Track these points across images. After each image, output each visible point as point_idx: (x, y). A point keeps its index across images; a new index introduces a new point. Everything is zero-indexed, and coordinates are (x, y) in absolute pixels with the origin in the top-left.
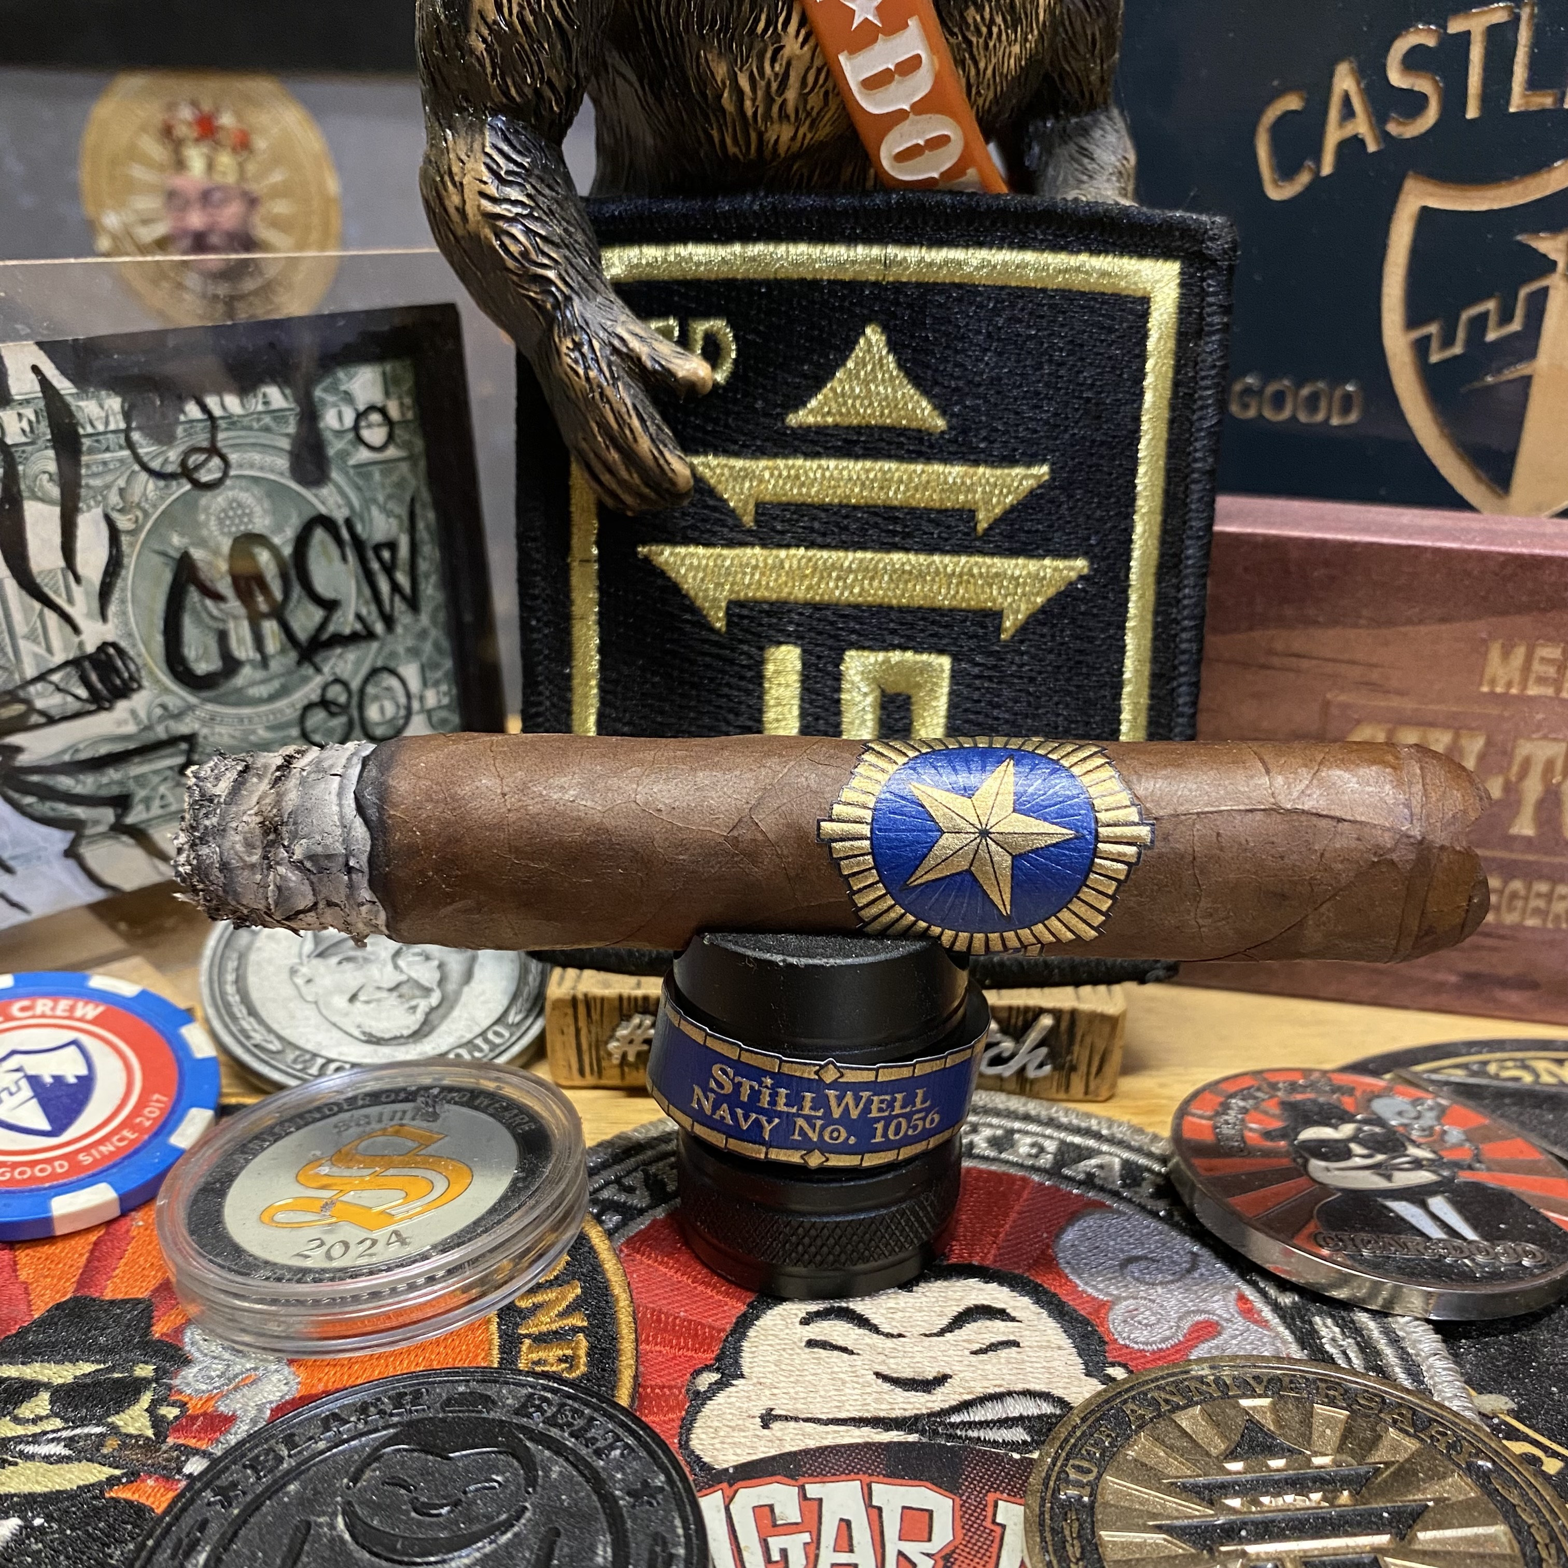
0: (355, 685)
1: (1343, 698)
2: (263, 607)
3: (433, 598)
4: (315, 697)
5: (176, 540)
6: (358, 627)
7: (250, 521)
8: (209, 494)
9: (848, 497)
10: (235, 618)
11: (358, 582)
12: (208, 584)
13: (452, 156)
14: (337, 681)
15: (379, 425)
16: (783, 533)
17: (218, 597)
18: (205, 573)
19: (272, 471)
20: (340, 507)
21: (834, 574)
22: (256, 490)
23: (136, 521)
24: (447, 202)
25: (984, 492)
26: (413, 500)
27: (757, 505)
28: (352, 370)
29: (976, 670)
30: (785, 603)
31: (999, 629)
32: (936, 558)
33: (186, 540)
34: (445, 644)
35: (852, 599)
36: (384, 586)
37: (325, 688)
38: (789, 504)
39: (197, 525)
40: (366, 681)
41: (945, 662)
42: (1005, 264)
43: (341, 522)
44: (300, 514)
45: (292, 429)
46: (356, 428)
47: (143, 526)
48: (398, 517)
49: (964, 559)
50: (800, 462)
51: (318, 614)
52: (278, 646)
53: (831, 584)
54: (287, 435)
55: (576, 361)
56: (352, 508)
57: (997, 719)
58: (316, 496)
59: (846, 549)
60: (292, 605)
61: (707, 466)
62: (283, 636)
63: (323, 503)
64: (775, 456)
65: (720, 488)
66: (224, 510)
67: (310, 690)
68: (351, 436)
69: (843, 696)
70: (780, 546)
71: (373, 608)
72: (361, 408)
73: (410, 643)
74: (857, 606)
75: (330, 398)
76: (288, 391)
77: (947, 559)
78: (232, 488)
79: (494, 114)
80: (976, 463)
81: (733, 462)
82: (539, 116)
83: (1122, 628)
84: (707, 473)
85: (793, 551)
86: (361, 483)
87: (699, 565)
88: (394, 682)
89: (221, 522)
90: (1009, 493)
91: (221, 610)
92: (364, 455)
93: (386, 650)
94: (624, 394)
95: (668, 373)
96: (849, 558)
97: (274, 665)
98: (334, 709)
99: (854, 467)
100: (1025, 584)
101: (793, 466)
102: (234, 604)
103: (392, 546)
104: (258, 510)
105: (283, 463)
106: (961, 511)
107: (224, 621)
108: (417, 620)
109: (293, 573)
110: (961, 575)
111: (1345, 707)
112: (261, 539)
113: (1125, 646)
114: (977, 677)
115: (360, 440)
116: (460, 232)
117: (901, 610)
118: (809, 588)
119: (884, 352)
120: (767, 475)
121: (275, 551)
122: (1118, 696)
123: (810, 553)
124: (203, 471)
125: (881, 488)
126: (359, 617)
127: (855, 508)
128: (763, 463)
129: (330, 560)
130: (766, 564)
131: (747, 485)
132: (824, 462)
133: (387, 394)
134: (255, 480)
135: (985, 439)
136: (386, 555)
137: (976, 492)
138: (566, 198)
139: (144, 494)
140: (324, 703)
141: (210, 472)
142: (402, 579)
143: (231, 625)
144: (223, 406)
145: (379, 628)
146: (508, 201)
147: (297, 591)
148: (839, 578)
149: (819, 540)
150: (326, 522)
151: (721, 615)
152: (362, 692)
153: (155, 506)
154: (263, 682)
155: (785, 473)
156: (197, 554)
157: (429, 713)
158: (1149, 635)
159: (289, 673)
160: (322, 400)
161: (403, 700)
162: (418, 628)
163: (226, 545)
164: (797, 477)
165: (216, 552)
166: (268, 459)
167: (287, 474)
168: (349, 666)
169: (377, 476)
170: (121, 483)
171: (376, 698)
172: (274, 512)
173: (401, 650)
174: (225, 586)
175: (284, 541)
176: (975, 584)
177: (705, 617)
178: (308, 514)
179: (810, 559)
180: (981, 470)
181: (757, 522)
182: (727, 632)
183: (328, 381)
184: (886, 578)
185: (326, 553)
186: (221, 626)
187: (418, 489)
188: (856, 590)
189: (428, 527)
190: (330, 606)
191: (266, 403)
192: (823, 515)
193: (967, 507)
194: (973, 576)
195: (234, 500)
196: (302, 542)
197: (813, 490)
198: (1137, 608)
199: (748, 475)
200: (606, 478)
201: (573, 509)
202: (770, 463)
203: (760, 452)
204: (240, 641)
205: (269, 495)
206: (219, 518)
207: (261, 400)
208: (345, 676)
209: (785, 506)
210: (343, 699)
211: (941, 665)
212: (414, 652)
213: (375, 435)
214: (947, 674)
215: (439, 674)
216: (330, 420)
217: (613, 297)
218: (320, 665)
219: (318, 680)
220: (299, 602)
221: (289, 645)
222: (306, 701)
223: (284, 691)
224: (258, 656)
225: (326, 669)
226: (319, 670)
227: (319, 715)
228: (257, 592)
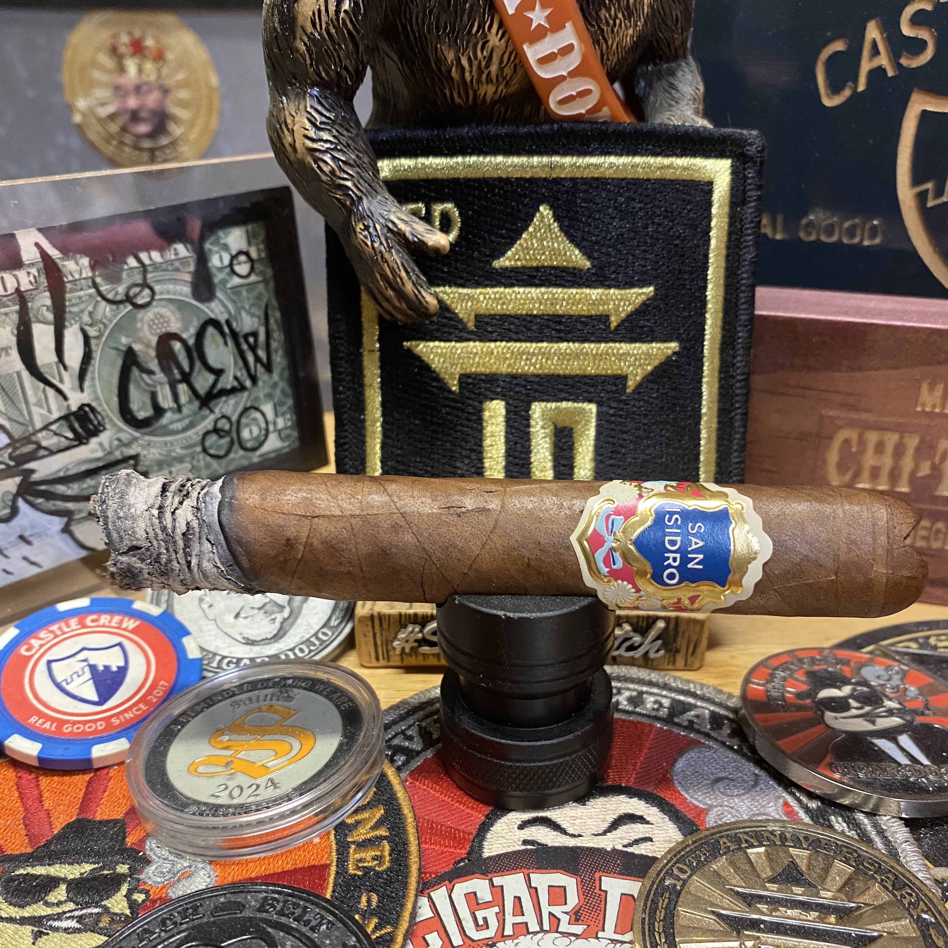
0: (234, 419)
1: (832, 413)
2: (178, 376)
3: (280, 363)
4: (210, 427)
5: (124, 340)
6: (236, 384)
7: (169, 326)
8: (143, 311)
9: (532, 310)
10: (161, 384)
11: (234, 357)
12: (144, 364)
13: (287, 113)
14: (224, 417)
15: (245, 263)
16: (492, 332)
17: (150, 372)
18: (142, 358)
19: (181, 295)
20: (222, 314)
21: (524, 357)
22: (172, 307)
23: (100, 331)
24: (284, 141)
25: (614, 304)
26: (267, 306)
27: (476, 316)
28: (228, 230)
29: (612, 412)
30: (495, 374)
31: (625, 386)
32: (586, 345)
33: (130, 339)
34: (288, 391)
35: (535, 371)
36: (251, 359)
37: (216, 422)
38: (495, 315)
39: (136, 330)
40: (241, 415)
41: (593, 408)
42: (624, 165)
43: (223, 322)
44: (198, 320)
45: (192, 268)
46: (231, 265)
47: (103, 333)
48: (258, 317)
49: (603, 345)
50: (502, 290)
51: (211, 378)
52: (187, 398)
53: (523, 363)
54: (190, 272)
55: (366, 237)
56: (230, 313)
57: (625, 440)
58: (208, 308)
59: (531, 341)
60: (195, 374)
61: (445, 293)
62: (190, 393)
63: (212, 311)
64: (486, 286)
65: (453, 306)
66: (152, 320)
67: (207, 424)
68: (228, 270)
69: (531, 430)
70: (490, 341)
71: (245, 372)
72: (234, 253)
73: (267, 391)
74: (538, 376)
75: (215, 248)
76: (189, 246)
77: (592, 345)
78: (157, 307)
79: (312, 87)
80: (609, 287)
81: (461, 290)
82: (339, 87)
83: (700, 382)
84: (446, 297)
85: (498, 343)
86: (234, 298)
87: (442, 353)
88: (258, 415)
89: (150, 327)
90: (630, 304)
91: (151, 380)
92: (237, 281)
93: (253, 397)
94: (395, 256)
95: (422, 243)
96: (532, 347)
97: (185, 410)
98: (222, 433)
99: (534, 292)
100: (640, 359)
101: (498, 292)
102: (160, 376)
103: (255, 334)
104: (173, 319)
105: (187, 289)
106: (601, 316)
107: (154, 386)
108: (271, 378)
109: (195, 354)
110: (601, 355)
111: (832, 418)
112: (176, 336)
113: (702, 393)
114: (613, 415)
115: (234, 272)
116: (292, 158)
117: (565, 377)
118: (509, 366)
119: (552, 222)
120: (482, 298)
121: (183, 342)
122: (698, 423)
123: (509, 344)
124: (139, 298)
125: (552, 304)
126: (236, 378)
127: (536, 316)
128: (479, 291)
129: (218, 346)
130: (482, 352)
131: (470, 304)
132: (516, 289)
133: (249, 244)
134: (171, 301)
135: (614, 272)
136: (251, 340)
137: (609, 304)
138: (357, 135)
139: (104, 314)
140: (216, 431)
141: (143, 298)
142: (262, 354)
143: (158, 388)
144: (150, 258)
145: (248, 383)
146: (321, 140)
147: (198, 365)
148: (527, 359)
149: (514, 336)
150: (215, 323)
151: (456, 382)
152: (238, 422)
153: (111, 321)
154: (179, 420)
155: (493, 296)
156: (137, 347)
157: (279, 432)
158: (716, 385)
159: (195, 414)
160: (210, 250)
161: (263, 425)
162: (272, 382)
163: (154, 341)
164: (500, 298)
165: (148, 345)
166: (178, 288)
167: (190, 296)
168: (231, 408)
169: (244, 293)
170: (90, 308)
171: (247, 425)
172: (183, 320)
173: (262, 396)
174: (154, 365)
175: (189, 335)
176: (610, 360)
177: (446, 384)
178: (203, 319)
179: (509, 348)
180: (612, 291)
181: (476, 326)
182: (460, 392)
183: (213, 238)
184: (556, 358)
185: (214, 341)
186: (152, 389)
187: (269, 300)
188: (538, 366)
189: (276, 321)
190: (218, 373)
191: (176, 254)
192: (516, 321)
193: (605, 313)
194: (609, 355)
195: (158, 313)
196: (200, 335)
197: (510, 308)
198: (709, 370)
199: (470, 298)
200: (385, 304)
201: (363, 319)
202: (483, 290)
203: (477, 285)
204: (164, 397)
205: (179, 309)
206: (149, 325)
207: (172, 251)
208: (228, 413)
209: (493, 316)
210: (227, 427)
211: (590, 409)
212: (270, 396)
213: (243, 269)
214: (594, 415)
215: (285, 408)
216: (215, 261)
217: (387, 195)
218: (213, 408)
219: (212, 417)
220: (199, 371)
221: (194, 398)
222: (205, 430)
223: (191, 425)
224: (175, 406)
225: (217, 410)
226: (212, 411)
227: (213, 438)
228: (174, 367)
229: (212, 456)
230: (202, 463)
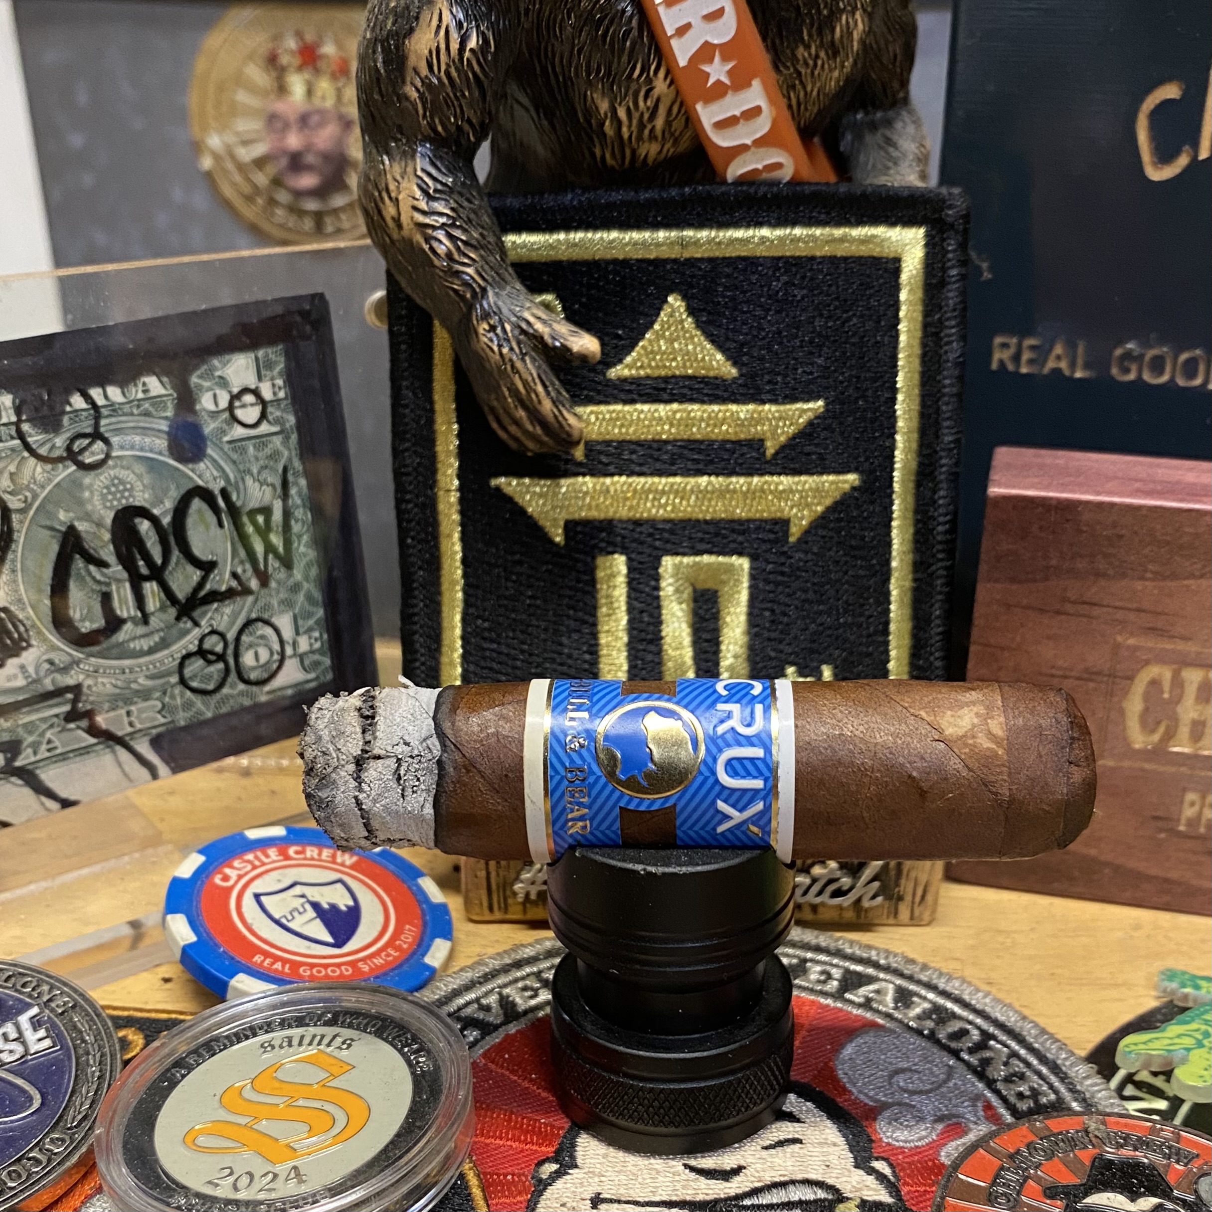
0: (231, 636)
2: (144, 571)
3: (305, 555)
4: (192, 647)
5: (63, 516)
6: (234, 583)
8: (93, 473)
10: (120, 581)
11: (233, 544)
12: (92, 552)
13: (388, 175)
14: (214, 632)
15: (252, 405)
17: (101, 563)
18: (89, 543)
19: (152, 450)
20: (215, 479)
22: (136, 468)
23: (25, 501)
24: (384, 213)
26: (285, 470)
28: (227, 357)
31: (787, 534)
33: (71, 515)
34: (317, 595)
36: (259, 547)
37: (201, 641)
38: (612, 441)
39: (81, 502)
43: (217, 492)
44: (179, 488)
45: (169, 412)
46: (230, 408)
47: (31, 505)
48: (271, 485)
51: (196, 575)
52: (158, 605)
54: (166, 418)
55: (491, 340)
56: (227, 479)
58: (194, 471)
60: (170, 568)
62: (162, 595)
63: (200, 476)
66: (107, 487)
67: (189, 642)
68: (226, 416)
71: (248, 566)
72: (235, 390)
73: (283, 595)
75: (206, 384)
76: (166, 380)
78: (114, 467)
79: (423, 144)
82: (458, 145)
86: (235, 456)
88: (268, 631)
89: (105, 496)
91: (105, 575)
92: (239, 432)
93: (260, 604)
94: (529, 365)
95: (565, 349)
96: (663, 482)
98: (211, 657)
102: (119, 570)
103: (265, 511)
104: (139, 486)
105: (161, 443)
107: (108, 584)
108: (289, 576)
109: (171, 539)
112: (142, 511)
113: (891, 543)
115: (235, 419)
116: (395, 236)
120: (593, 419)
121: (155, 521)
122: (887, 581)
124: (87, 454)
126: (234, 575)
129: (207, 527)
133: (260, 378)
134: (137, 459)
136: (260, 519)
138: (480, 207)
139: (33, 477)
140: (202, 653)
141: (93, 455)
142: (276, 539)
143: (114, 587)
144: (106, 397)
145: (254, 584)
146: (435, 213)
147: (175, 554)
150: (202, 493)
152: (237, 642)
153: (43, 487)
154: (144, 636)
156: (83, 527)
157: (302, 657)
159: (168, 627)
160: (199, 386)
161: (276, 647)
162: (291, 582)
163: (109, 517)
165: (99, 525)
166: (147, 440)
167: (166, 453)
168: (225, 620)
169: (251, 450)
170: (12, 468)
171: (250, 646)
172: (154, 486)
173: (275, 602)
174: (108, 553)
175: (164, 511)
178: (187, 487)
183: (203, 369)
184: (693, 497)
185: (202, 520)
186: (104, 589)
187: (289, 461)
189: (299, 493)
190: (208, 567)
191: (145, 392)
193: (757, 437)
195: (116, 477)
196: (179, 512)
200: (513, 428)
203: (588, 401)
204: (122, 601)
205: (148, 471)
206: (102, 494)
207: (140, 387)
208: (222, 628)
210: (219, 648)
211: (742, 566)
212: (288, 604)
213: (250, 414)
215: (311, 622)
216: (206, 402)
217: (518, 285)
218: (197, 618)
219: (196, 632)
220: (177, 564)
221: (168, 603)
222: (184, 652)
223: (164, 644)
224: (139, 614)
225: (203, 623)
226: (196, 624)
227: (197, 664)
228: (138, 557)
229: (194, 690)
230: (179, 701)
